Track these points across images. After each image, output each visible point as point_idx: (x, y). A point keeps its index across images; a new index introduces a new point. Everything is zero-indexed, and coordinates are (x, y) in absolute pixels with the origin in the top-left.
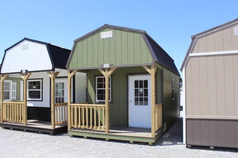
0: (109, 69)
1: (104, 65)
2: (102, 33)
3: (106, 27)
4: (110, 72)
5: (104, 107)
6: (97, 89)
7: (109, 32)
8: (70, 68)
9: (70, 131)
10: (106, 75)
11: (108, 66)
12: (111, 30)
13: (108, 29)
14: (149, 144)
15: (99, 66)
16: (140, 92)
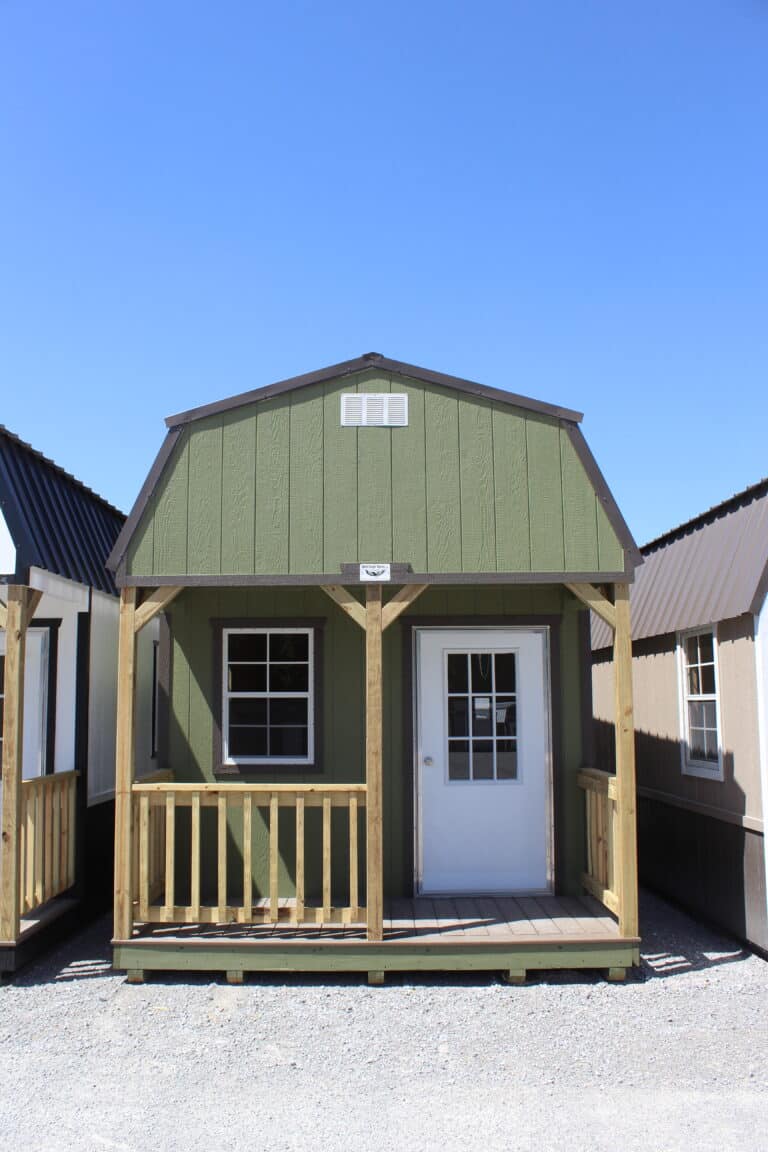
0: (387, 592)
1: (362, 571)
2: (345, 397)
3: (371, 369)
4: (394, 609)
5: (361, 795)
6: (227, 695)
7: (386, 396)
8: (134, 574)
9: (127, 945)
10: (374, 619)
11: (386, 577)
12: (402, 387)
13: (384, 383)
14: (612, 974)
15: (333, 570)
16: (474, 715)
